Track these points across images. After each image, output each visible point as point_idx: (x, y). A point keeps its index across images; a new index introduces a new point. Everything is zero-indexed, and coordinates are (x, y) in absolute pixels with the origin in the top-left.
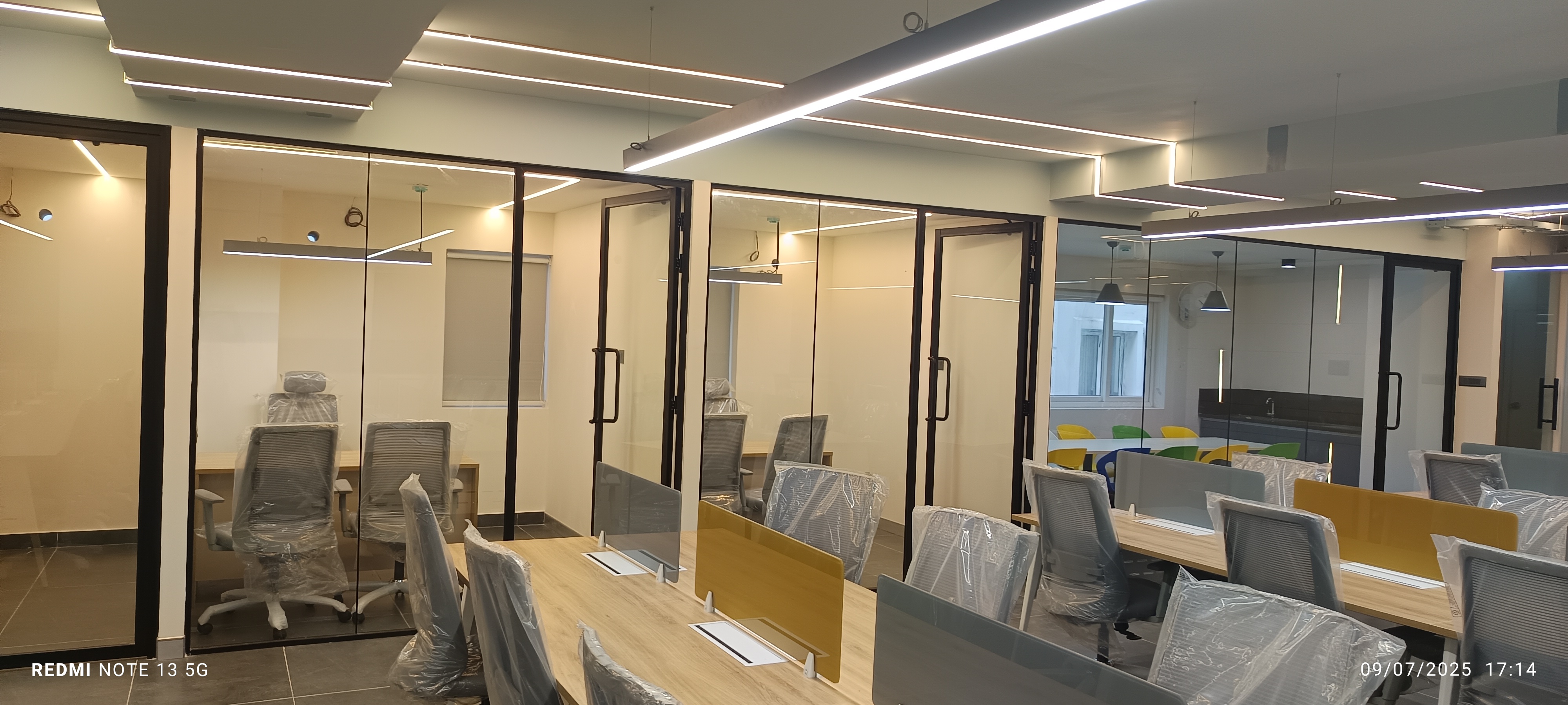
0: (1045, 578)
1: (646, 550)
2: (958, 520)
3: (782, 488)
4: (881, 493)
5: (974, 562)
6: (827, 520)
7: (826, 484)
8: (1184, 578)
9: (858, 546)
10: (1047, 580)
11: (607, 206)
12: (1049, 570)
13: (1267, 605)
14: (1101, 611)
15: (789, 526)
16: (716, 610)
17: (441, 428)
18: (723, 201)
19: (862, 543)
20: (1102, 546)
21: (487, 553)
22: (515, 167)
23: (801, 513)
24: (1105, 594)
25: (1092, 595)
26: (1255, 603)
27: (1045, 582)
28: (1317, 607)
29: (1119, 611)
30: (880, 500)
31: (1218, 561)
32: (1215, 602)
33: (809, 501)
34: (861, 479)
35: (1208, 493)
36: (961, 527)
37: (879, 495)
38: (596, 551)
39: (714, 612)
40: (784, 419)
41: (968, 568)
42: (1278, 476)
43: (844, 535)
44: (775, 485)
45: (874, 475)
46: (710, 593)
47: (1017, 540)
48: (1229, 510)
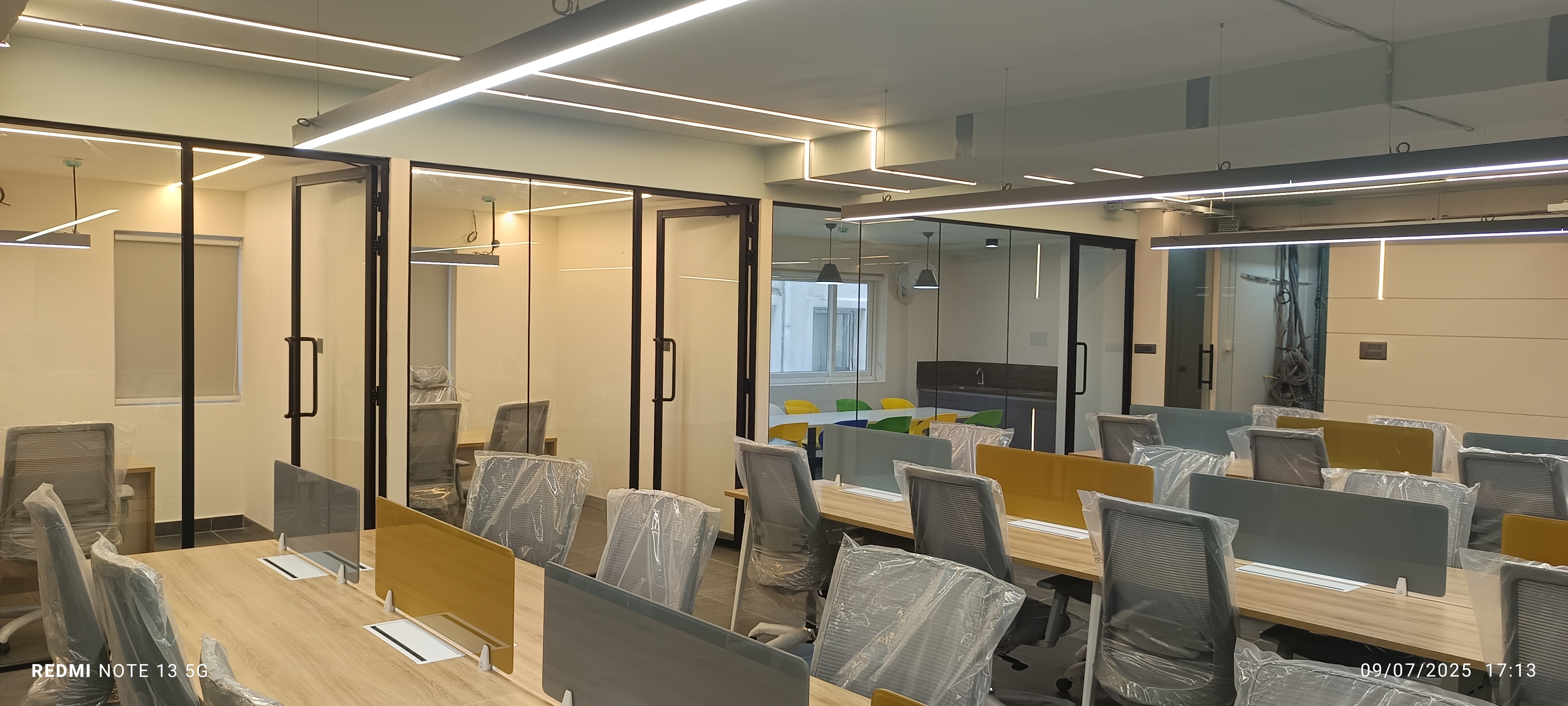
0: (755, 551)
1: (333, 551)
2: (650, 501)
3: (483, 479)
4: (585, 478)
5: (664, 541)
6: (530, 508)
7: (529, 472)
8: (848, 545)
9: (561, 533)
10: (757, 553)
11: (298, 185)
12: (758, 542)
13: (918, 565)
14: (806, 579)
15: (491, 517)
16: (397, 609)
17: (102, 431)
18: (424, 179)
19: (565, 530)
20: (805, 517)
21: (114, 567)
22: (182, 141)
23: (503, 503)
24: (809, 562)
25: (797, 565)
26: (908, 563)
27: (755, 556)
28: (958, 564)
29: (823, 578)
30: (583, 485)
31: (905, 525)
32: (874, 566)
33: (511, 490)
34: (564, 465)
35: (895, 462)
36: (652, 508)
37: (583, 481)
38: (276, 554)
39: (394, 611)
40: (501, 407)
41: (658, 548)
42: (969, 442)
43: (547, 522)
44: (475, 476)
45: (577, 460)
46: (389, 592)
47: (702, 517)
48: (913, 476)
